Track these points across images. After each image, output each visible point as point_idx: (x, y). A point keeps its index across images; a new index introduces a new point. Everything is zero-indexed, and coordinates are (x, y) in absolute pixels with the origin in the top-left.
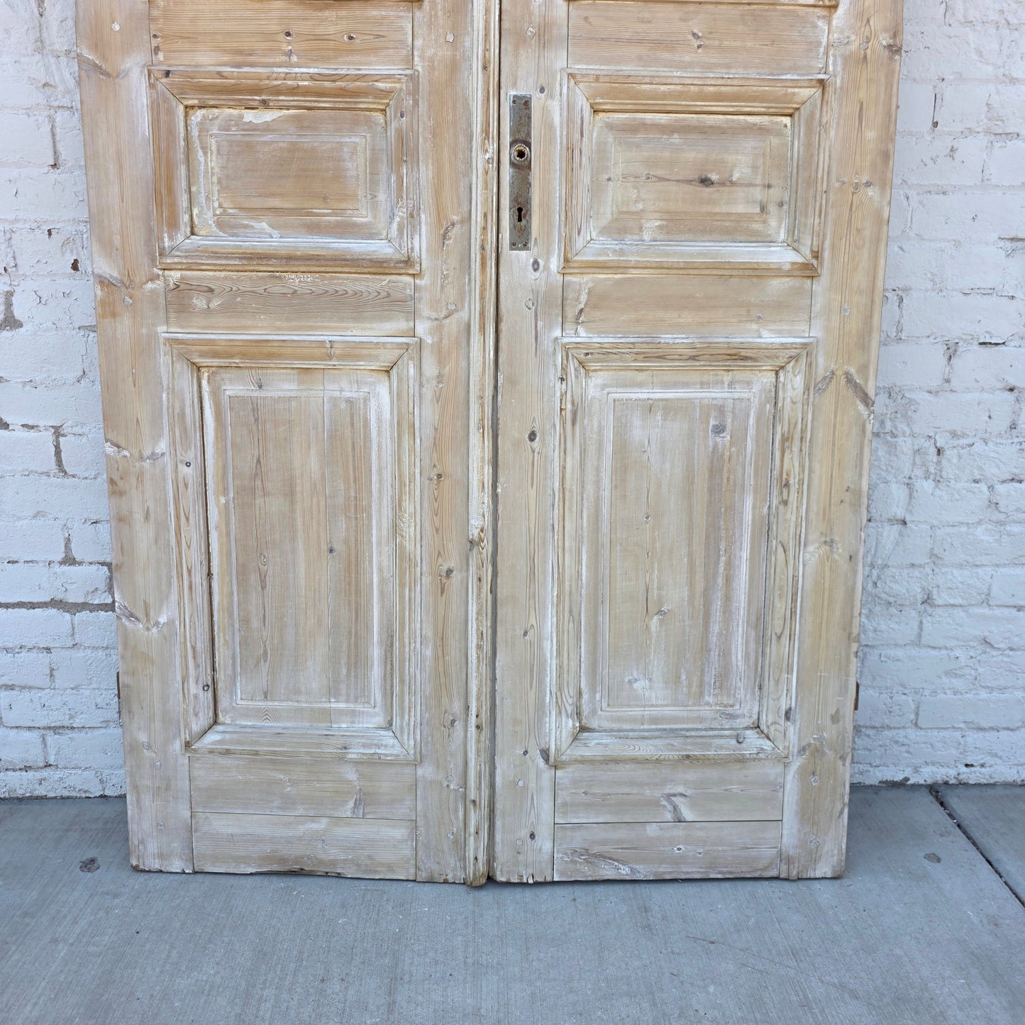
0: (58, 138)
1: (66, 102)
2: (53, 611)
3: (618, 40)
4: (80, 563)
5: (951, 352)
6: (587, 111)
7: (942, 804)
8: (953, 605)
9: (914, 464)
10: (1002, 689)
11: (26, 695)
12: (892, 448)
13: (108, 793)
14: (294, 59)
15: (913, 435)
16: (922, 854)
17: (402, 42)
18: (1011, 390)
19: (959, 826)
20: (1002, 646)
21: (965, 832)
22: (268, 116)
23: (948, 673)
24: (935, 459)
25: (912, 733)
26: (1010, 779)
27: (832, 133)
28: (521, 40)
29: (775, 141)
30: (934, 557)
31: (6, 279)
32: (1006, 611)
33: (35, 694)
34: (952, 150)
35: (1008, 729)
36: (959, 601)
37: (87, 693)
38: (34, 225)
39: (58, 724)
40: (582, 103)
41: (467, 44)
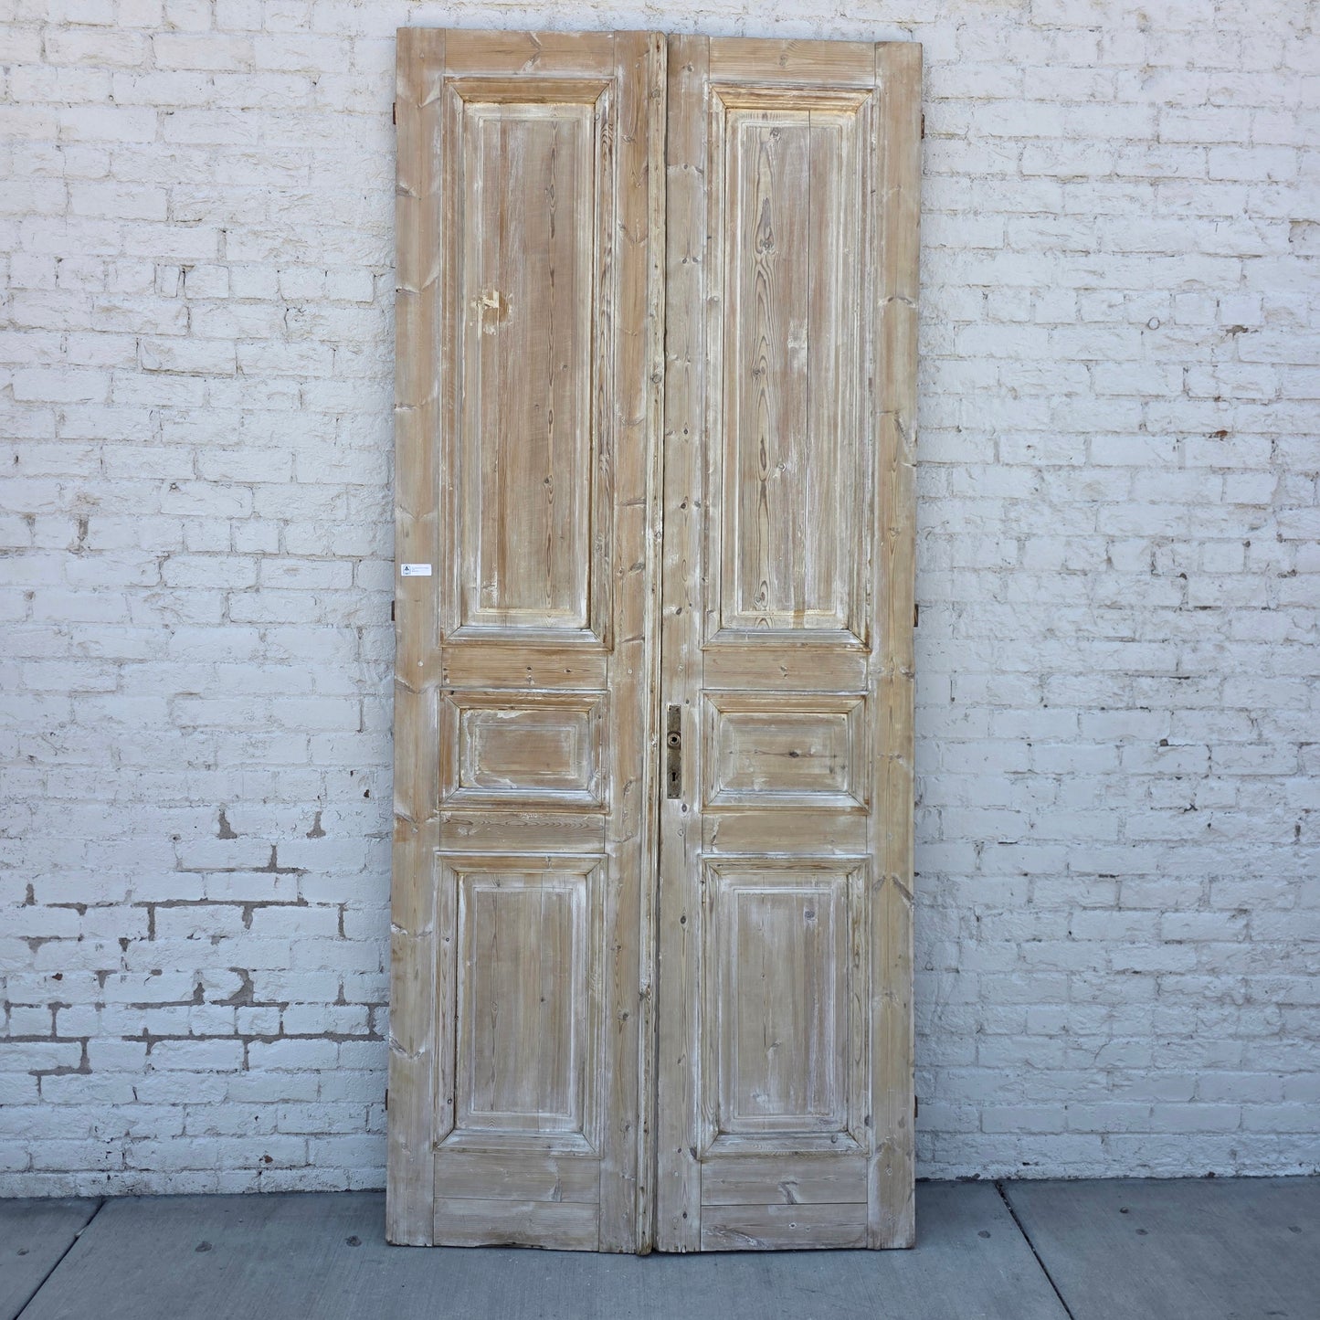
0: (364, 713)
1: (372, 691)
2: (325, 1041)
3: (734, 673)
4: (348, 1004)
5: (979, 848)
6: (716, 712)
7: (1002, 1195)
8: (1000, 1034)
9: (961, 928)
10: (1045, 1101)
11: (299, 1107)
12: (944, 917)
13: (352, 1188)
14: (532, 683)
15: (958, 907)
16: (977, 1232)
17: (602, 674)
18: (1026, 875)
19: (1012, 1212)
20: (1040, 1066)
21: (1015, 1217)
22: (513, 714)
23: (1002, 1088)
24: (976, 924)
25: (979, 1138)
26: (1059, 1176)
27: (873, 725)
28: (674, 673)
29: (837, 729)
30: (983, 998)
31: (318, 803)
32: (1041, 1039)
33: (304, 1107)
34: (966, 716)
35: (1053, 1133)
36: (1006, 1031)
37: (344, 1105)
38: (341, 768)
39: (319, 1130)
40: (713, 710)
41: (641, 675)
